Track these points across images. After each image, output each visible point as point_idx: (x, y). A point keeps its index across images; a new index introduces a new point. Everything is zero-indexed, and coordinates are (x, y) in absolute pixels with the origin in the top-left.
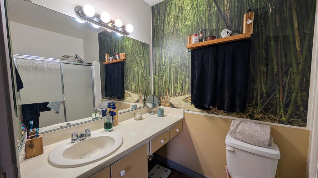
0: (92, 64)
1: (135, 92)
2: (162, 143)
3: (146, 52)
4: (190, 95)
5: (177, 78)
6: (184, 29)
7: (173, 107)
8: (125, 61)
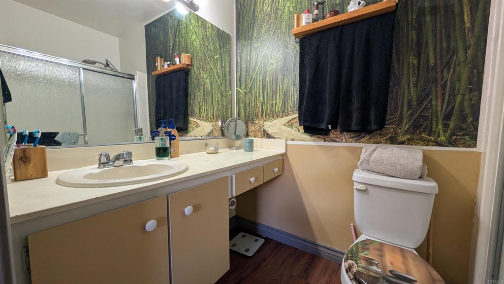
0: (133, 76)
1: (206, 118)
2: (252, 182)
3: (225, 50)
4: (297, 115)
5: (276, 89)
6: (288, 7)
7: (269, 138)
8: (190, 67)
